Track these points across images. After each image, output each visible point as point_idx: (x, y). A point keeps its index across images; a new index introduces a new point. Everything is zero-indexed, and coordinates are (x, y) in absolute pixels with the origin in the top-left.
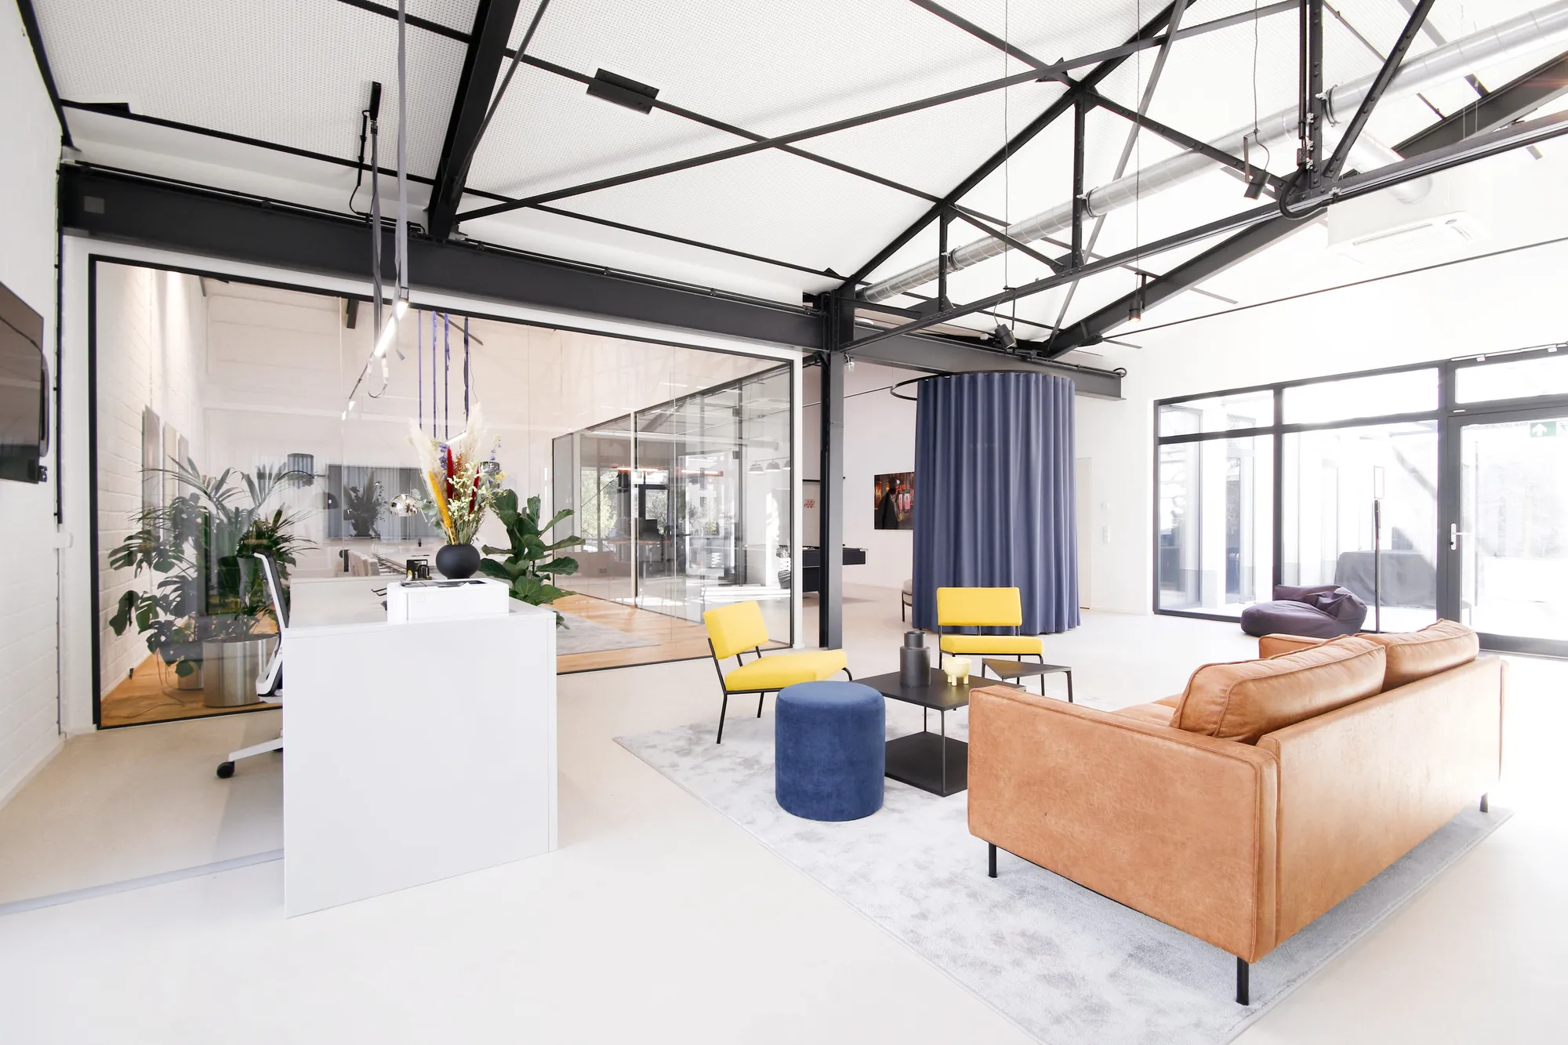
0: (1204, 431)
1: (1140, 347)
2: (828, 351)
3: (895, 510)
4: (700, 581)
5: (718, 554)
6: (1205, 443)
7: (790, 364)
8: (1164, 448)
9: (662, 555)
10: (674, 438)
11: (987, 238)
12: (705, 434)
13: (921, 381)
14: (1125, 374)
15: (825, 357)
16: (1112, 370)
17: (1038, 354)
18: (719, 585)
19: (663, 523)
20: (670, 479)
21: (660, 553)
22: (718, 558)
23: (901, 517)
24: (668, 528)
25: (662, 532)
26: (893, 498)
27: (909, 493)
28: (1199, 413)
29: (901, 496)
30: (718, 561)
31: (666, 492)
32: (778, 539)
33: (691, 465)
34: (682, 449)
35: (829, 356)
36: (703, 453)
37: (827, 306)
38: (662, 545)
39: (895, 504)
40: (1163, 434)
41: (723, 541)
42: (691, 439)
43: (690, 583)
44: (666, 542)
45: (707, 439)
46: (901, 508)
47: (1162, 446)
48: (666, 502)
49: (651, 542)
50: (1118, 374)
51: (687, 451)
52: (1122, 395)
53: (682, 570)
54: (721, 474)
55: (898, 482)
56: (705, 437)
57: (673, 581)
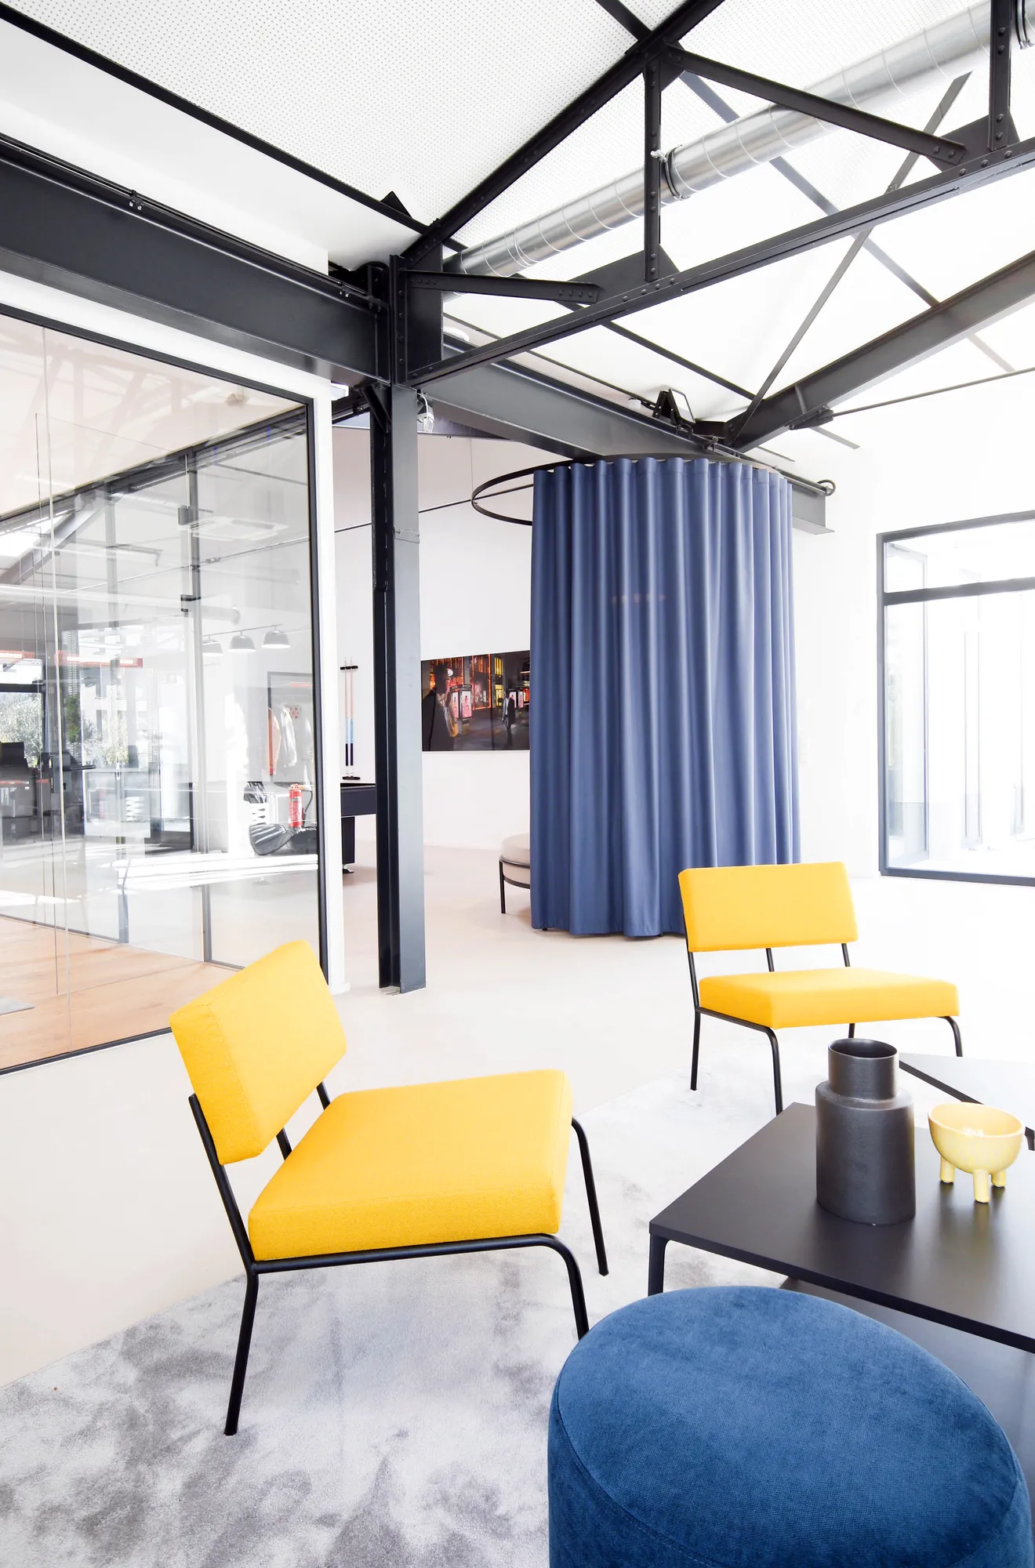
0: (931, 585)
1: (855, 447)
2: (388, 382)
3: (446, 718)
4: (115, 847)
5: (137, 799)
6: (932, 604)
7: (307, 405)
8: (892, 610)
9: (36, 803)
10: (53, 596)
11: (766, 111)
12: (119, 590)
13: (540, 472)
14: (833, 491)
15: (380, 395)
16: (816, 481)
17: (721, 441)
18: (147, 853)
19: (35, 749)
20: (48, 671)
21: (31, 798)
22: (138, 805)
23: (457, 729)
24: (44, 757)
25: (33, 762)
26: (441, 699)
27: (469, 689)
28: (923, 559)
29: (455, 695)
30: (138, 811)
31: (39, 695)
32: (246, 771)
33: (88, 648)
34: (70, 619)
35: (388, 392)
36: (115, 625)
37: (380, 291)
38: (35, 786)
39: (445, 709)
40: (890, 588)
41: (147, 776)
42: (89, 599)
43: (92, 851)
44: (42, 782)
45: (120, 599)
46: (456, 715)
47: (889, 606)
48: (40, 712)
49: (12, 783)
50: (824, 489)
51: (80, 623)
52: (828, 525)
53: (76, 828)
54: (140, 663)
55: (450, 672)
56: (118, 596)
57: (57, 849)
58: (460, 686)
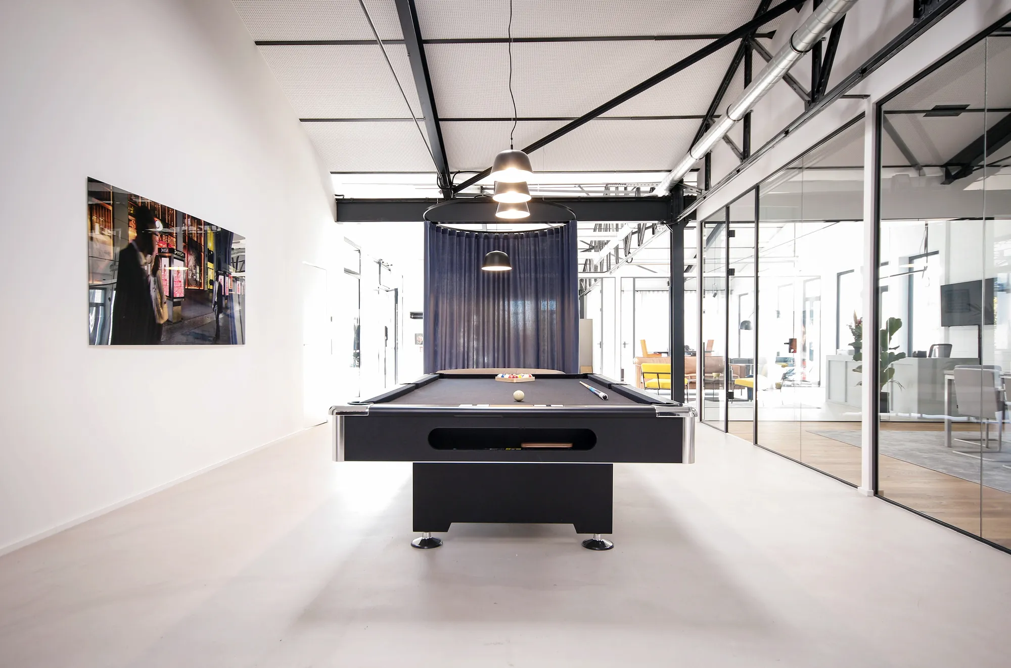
3: (153, 293)
26: (146, 262)
29: (164, 262)
55: (158, 226)
58: (171, 251)
